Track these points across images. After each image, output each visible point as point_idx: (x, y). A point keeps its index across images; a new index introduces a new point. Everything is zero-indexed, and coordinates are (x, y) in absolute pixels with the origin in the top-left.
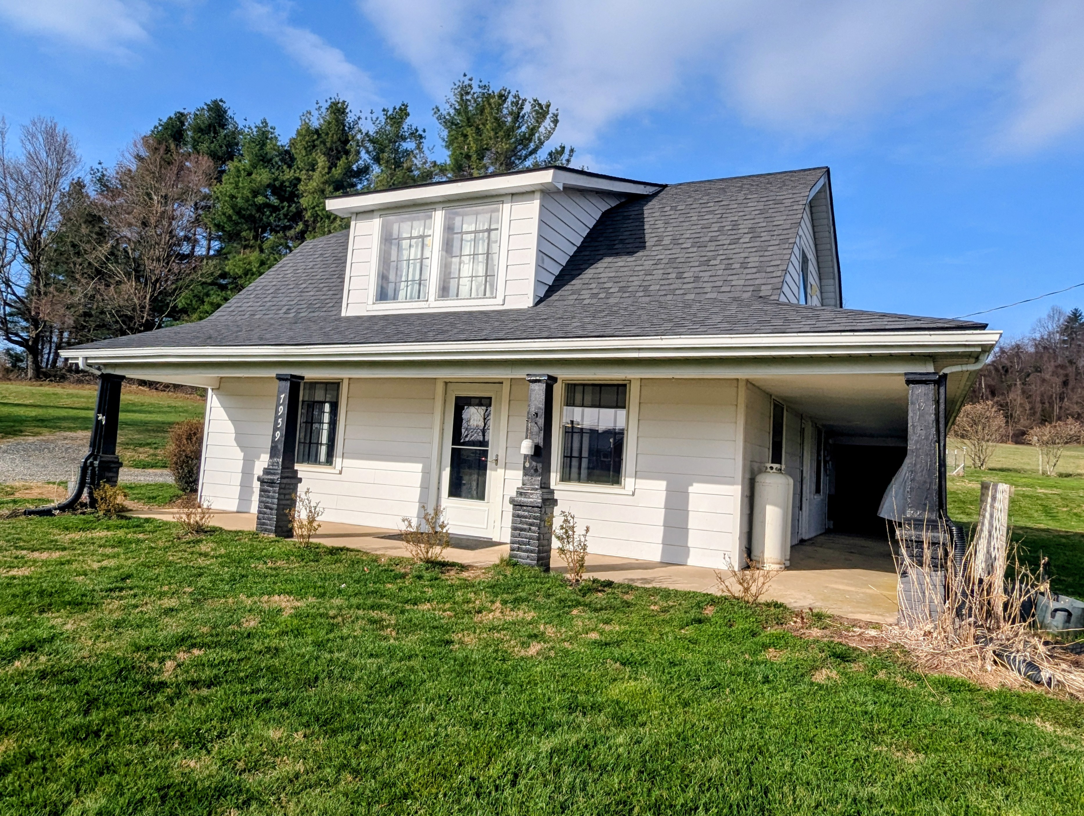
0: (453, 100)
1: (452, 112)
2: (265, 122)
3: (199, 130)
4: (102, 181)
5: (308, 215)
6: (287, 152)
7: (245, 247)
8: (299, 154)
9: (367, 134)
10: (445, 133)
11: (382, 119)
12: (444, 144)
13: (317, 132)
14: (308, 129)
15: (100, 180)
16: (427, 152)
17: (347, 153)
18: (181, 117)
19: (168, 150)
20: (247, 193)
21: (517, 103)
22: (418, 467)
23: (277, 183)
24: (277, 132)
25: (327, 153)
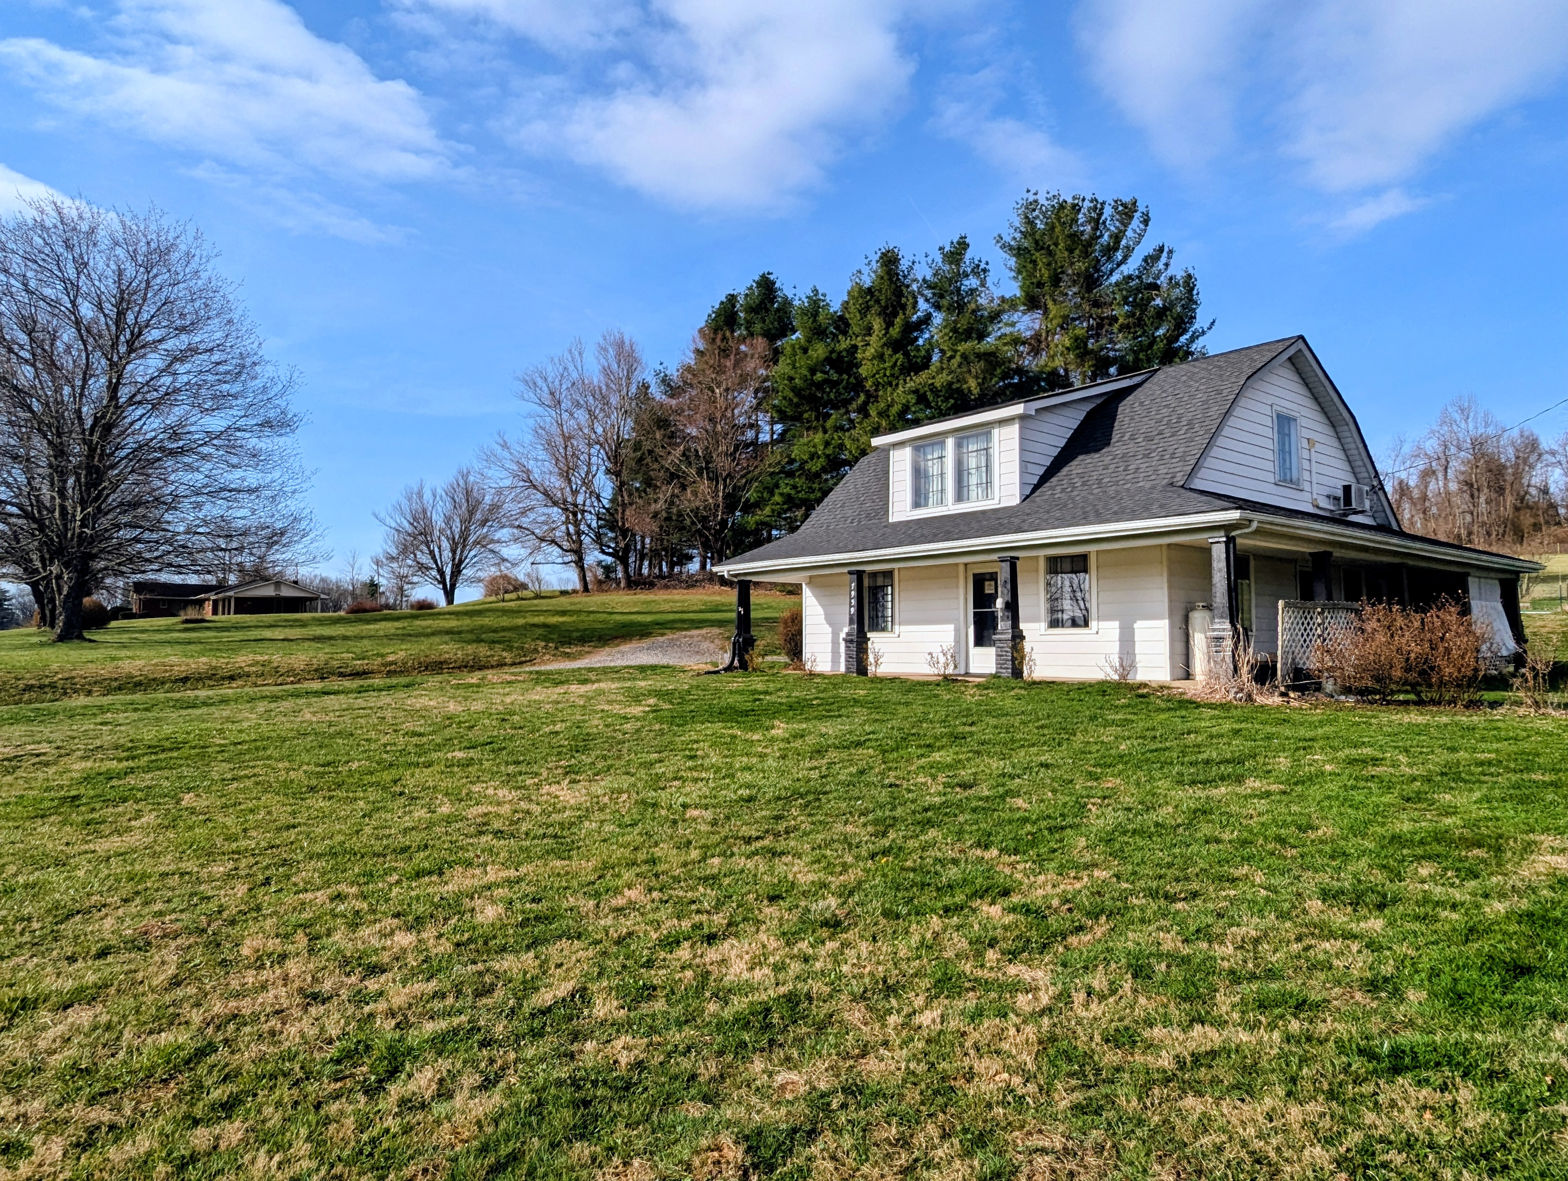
0: (1018, 222)
1: (1018, 235)
2: (815, 291)
3: (751, 309)
4: (665, 381)
5: (869, 384)
6: (841, 318)
7: (808, 429)
8: (854, 318)
9: (924, 280)
10: (1012, 262)
11: (939, 258)
12: (1013, 274)
13: (870, 291)
14: (860, 288)
15: (663, 381)
16: (992, 288)
17: (903, 307)
18: (732, 299)
19: (724, 338)
20: (805, 372)
21: (1095, 208)
22: (951, 627)
23: (834, 356)
24: (828, 299)
25: (883, 313)
